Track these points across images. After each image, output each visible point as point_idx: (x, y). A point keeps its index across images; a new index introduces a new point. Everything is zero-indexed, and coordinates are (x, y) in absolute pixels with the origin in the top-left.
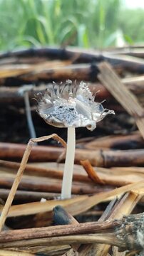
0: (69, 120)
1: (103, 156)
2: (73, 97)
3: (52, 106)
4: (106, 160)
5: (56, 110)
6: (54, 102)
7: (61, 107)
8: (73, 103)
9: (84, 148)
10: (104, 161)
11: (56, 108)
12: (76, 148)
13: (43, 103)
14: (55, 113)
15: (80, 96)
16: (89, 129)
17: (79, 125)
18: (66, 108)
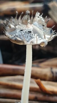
0: (28, 39)
1: (52, 73)
2: (31, 24)
3: (15, 29)
4: (55, 75)
5: (18, 33)
6: (17, 27)
7: (22, 30)
8: (30, 27)
9: (38, 67)
10: (53, 76)
11: (18, 31)
12: (33, 66)
13: (8, 27)
14: (17, 34)
15: (36, 23)
16: (42, 46)
17: (35, 43)
18: (25, 31)
